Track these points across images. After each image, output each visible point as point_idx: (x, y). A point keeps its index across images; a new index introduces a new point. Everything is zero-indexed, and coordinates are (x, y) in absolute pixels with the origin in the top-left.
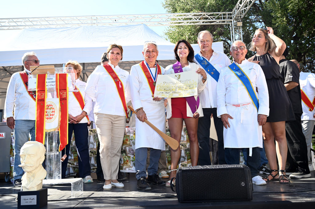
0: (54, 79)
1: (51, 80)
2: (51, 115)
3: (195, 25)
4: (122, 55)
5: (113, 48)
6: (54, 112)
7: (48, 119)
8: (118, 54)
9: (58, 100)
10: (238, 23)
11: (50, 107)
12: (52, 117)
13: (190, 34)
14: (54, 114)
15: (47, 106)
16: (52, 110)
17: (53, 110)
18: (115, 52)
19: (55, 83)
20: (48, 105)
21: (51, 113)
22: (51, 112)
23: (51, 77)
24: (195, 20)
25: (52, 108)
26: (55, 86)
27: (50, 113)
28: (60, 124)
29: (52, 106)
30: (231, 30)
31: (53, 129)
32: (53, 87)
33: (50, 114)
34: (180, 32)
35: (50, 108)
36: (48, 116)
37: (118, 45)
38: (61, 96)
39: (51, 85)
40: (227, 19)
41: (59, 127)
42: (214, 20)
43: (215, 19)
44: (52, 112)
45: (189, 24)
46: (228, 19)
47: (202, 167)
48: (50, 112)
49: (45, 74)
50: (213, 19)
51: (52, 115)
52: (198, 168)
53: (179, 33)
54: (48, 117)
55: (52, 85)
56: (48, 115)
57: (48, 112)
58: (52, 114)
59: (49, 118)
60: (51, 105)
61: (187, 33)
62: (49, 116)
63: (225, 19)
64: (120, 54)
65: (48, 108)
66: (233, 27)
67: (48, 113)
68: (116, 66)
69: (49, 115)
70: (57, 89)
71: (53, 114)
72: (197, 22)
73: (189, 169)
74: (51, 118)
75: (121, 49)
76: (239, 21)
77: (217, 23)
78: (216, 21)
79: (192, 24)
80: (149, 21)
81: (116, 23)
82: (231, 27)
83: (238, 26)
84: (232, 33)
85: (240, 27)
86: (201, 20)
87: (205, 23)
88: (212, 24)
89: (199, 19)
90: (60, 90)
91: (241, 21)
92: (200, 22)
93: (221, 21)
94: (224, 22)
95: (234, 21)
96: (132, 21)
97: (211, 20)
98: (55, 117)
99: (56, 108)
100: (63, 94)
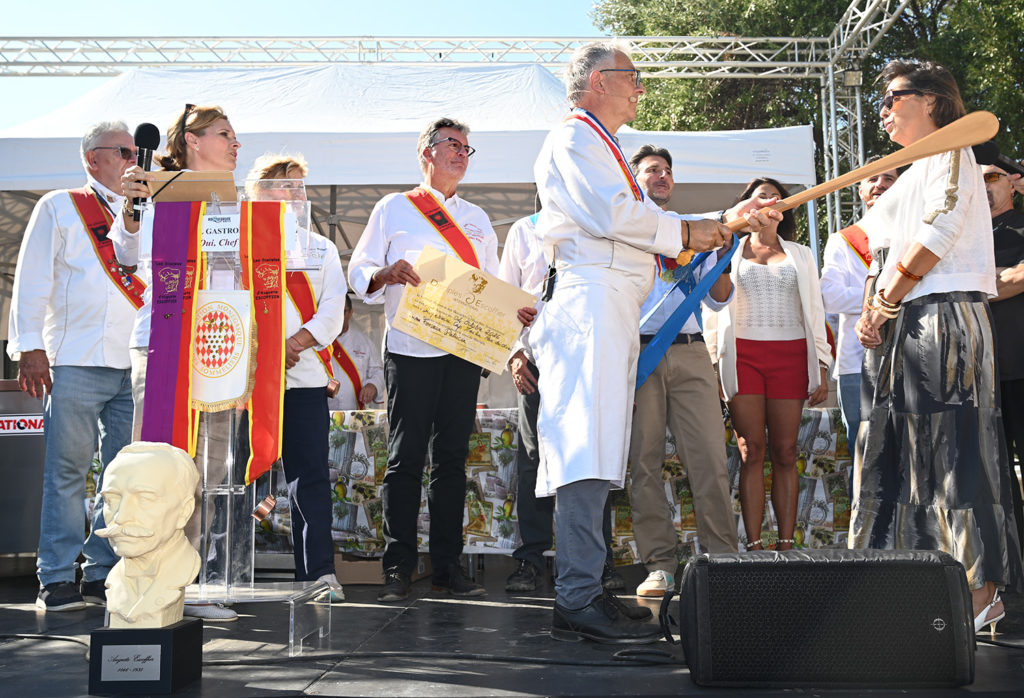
0: (235, 222)
1: (222, 225)
2: (220, 351)
3: (704, 80)
6: (233, 339)
7: (208, 365)
9: (246, 297)
10: (846, 73)
11: (218, 322)
13: (683, 109)
14: (232, 348)
15: (207, 319)
16: (223, 333)
17: (230, 334)
19: (237, 236)
20: (211, 314)
21: (220, 343)
22: (223, 339)
23: (225, 211)
24: (705, 61)
25: (227, 325)
27: (217, 345)
28: (252, 387)
29: (227, 318)
30: (823, 97)
31: (228, 401)
33: (217, 348)
34: (653, 103)
35: (218, 325)
36: (211, 355)
38: (258, 282)
40: (812, 60)
41: (251, 394)
42: (768, 63)
43: (773, 60)
44: (226, 340)
45: (683, 74)
46: (816, 60)
47: (783, 557)
48: (217, 338)
49: (200, 202)
50: (764, 60)
51: (226, 351)
52: (771, 560)
53: (647, 104)
54: (211, 359)
56: (209, 351)
57: (209, 340)
58: (223, 346)
59: (214, 363)
60: (222, 316)
61: (676, 106)
62: (214, 353)
63: (803, 61)
65: (210, 326)
66: (831, 89)
67: (209, 343)
69: (214, 350)
71: (229, 348)
72: (711, 69)
73: (734, 560)
74: (220, 363)
76: (853, 70)
77: (779, 72)
78: (775, 68)
79: (695, 75)
80: (552, 61)
81: (442, 62)
82: (824, 87)
83: (848, 84)
84: (828, 110)
85: (853, 87)
86: (726, 63)
87: (739, 72)
88: (761, 75)
89: (718, 60)
90: (254, 261)
91: (860, 70)
92: (723, 69)
93: (792, 68)
94: (801, 70)
95: (835, 69)
96: (496, 57)
97: (760, 64)
98: (234, 358)
99: (240, 326)
100: (266, 276)
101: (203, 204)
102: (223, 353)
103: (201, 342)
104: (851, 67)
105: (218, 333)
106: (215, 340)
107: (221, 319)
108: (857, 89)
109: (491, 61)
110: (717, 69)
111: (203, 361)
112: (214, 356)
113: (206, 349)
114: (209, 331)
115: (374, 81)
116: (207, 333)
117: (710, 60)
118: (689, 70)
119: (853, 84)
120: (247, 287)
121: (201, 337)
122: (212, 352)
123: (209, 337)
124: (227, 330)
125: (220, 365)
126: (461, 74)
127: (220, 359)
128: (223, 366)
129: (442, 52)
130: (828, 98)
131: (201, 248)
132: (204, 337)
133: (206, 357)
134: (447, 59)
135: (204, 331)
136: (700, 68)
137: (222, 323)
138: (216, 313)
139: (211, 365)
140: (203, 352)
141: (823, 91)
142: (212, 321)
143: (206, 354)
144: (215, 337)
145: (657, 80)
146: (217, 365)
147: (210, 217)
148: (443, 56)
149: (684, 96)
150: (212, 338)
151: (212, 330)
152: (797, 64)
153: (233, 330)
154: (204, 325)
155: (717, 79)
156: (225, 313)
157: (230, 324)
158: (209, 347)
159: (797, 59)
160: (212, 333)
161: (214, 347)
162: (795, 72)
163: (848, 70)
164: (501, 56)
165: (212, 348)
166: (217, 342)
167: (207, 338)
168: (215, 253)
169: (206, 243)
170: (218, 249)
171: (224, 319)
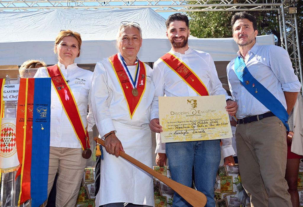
0: (17, 87)
1: (11, 89)
2: (9, 145)
3: (225, 12)
4: (80, 48)
5: (66, 37)
7: (4, 152)
10: (289, 8)
11: (9, 132)
12: (11, 148)
13: (217, 25)
14: (15, 144)
15: (4, 131)
16: (11, 137)
18: (69, 44)
19: (18, 94)
20: (5, 128)
21: (9, 142)
22: (10, 140)
23: (12, 83)
24: (225, 3)
25: (12, 133)
26: (17, 99)
27: (8, 142)
29: (13, 130)
30: (280, 19)
32: (14, 99)
33: (8, 144)
34: (202, 23)
35: (9, 133)
36: (5, 147)
39: (11, 97)
40: (273, 2)
42: (254, 4)
43: (256, 3)
44: (12, 140)
45: (215, 10)
46: (276, 3)
48: (8, 139)
49: (3, 79)
50: (252, 3)
53: (200, 23)
54: (5, 149)
55: (13, 97)
56: (5, 145)
57: (4, 140)
58: (11, 143)
59: (7, 151)
60: (10, 129)
61: (213, 24)
62: (7, 146)
63: (270, 3)
64: (77, 47)
65: (5, 134)
66: (283, 15)
67: (4, 142)
68: (68, 66)
69: (7, 145)
71: (13, 144)
72: (228, 7)
74: (9, 150)
75: (79, 40)
76: (292, 6)
77: (259, 8)
78: (257, 6)
79: (221, 10)
80: (156, 5)
81: (105, 6)
82: (280, 14)
83: (290, 13)
84: (282, 24)
85: (293, 15)
86: (235, 4)
87: (241, 8)
88: (251, 9)
89: (231, 3)
91: (296, 6)
92: (233, 7)
93: (265, 6)
94: (269, 7)
95: (284, 6)
96: (130, 3)
97: (250, 5)
101: (4, 80)
104: (291, 5)
105: (8, 137)
106: (7, 140)
107: (10, 131)
108: (294, 15)
109: (127, 5)
110: (230, 7)
111: (1, 150)
112: (6, 148)
113: (3, 144)
114: (5, 136)
115: (75, 17)
116: (3, 137)
117: (227, 3)
118: (218, 8)
119: (293, 13)
122: (6, 145)
123: (5, 139)
124: (12, 136)
125: (9, 152)
126: (114, 13)
127: (9, 149)
128: (11, 152)
129: (105, 1)
130: (282, 19)
131: (3, 99)
133: (3, 148)
134: (108, 5)
136: (223, 7)
137: (10, 133)
138: (8, 128)
139: (5, 152)
141: (279, 16)
142: (6, 132)
143: (3, 146)
144: (7, 139)
145: (203, 12)
146: (8, 152)
147: (6, 85)
148: (106, 3)
149: (216, 19)
150: (6, 140)
151: (6, 136)
152: (267, 4)
154: (2, 134)
155: (230, 12)
156: (12, 128)
157: (14, 133)
158: (4, 143)
159: (267, 2)
160: (6, 137)
161: (7, 143)
162: (266, 8)
163: (290, 7)
164: (132, 3)
165: (6, 144)
166: (8, 141)
167: (3, 140)
168: (7, 101)
169: (4, 97)
170: (9, 99)
171: (11, 131)
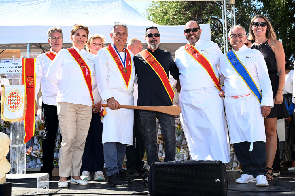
0: (20, 64)
1: (16, 66)
2: (15, 104)
5: (79, 30)
6: (19, 100)
8: (84, 36)
9: (24, 87)
11: (15, 95)
12: (16, 105)
14: (19, 103)
15: (11, 94)
16: (16, 98)
18: (81, 34)
19: (21, 69)
20: (12, 92)
21: (15, 101)
22: (16, 100)
23: (17, 61)
25: (17, 96)
26: (21, 72)
29: (18, 94)
31: (18, 119)
32: (18, 73)
33: (14, 103)
36: (13, 105)
37: (83, 26)
38: (27, 83)
39: (16, 71)
41: (25, 116)
48: (15, 100)
51: (17, 104)
54: (13, 106)
56: (12, 104)
57: (12, 100)
58: (16, 102)
59: (14, 107)
60: (16, 93)
62: (14, 104)
64: (86, 36)
65: (12, 96)
67: (12, 101)
68: (81, 50)
70: (23, 75)
74: (15, 107)
75: (87, 31)
90: (26, 77)
98: (20, 106)
99: (21, 96)
100: (30, 81)
102: (16, 104)
103: (10, 101)
105: (15, 98)
111: (10, 107)
112: (14, 105)
113: (11, 103)
114: (12, 97)
116: (11, 98)
120: (24, 84)
121: (10, 99)
123: (12, 99)
124: (17, 97)
125: (15, 108)
132: (11, 99)
135: (10, 98)
137: (16, 95)
138: (14, 92)
139: (13, 108)
140: (10, 104)
142: (13, 95)
143: (11, 104)
146: (14, 108)
147: (12, 63)
150: (13, 100)
151: (13, 97)
153: (19, 97)
154: (10, 96)
156: (17, 92)
158: (12, 102)
165: (13, 103)
167: (11, 100)
169: (11, 71)
170: (15, 73)
171: (17, 94)
